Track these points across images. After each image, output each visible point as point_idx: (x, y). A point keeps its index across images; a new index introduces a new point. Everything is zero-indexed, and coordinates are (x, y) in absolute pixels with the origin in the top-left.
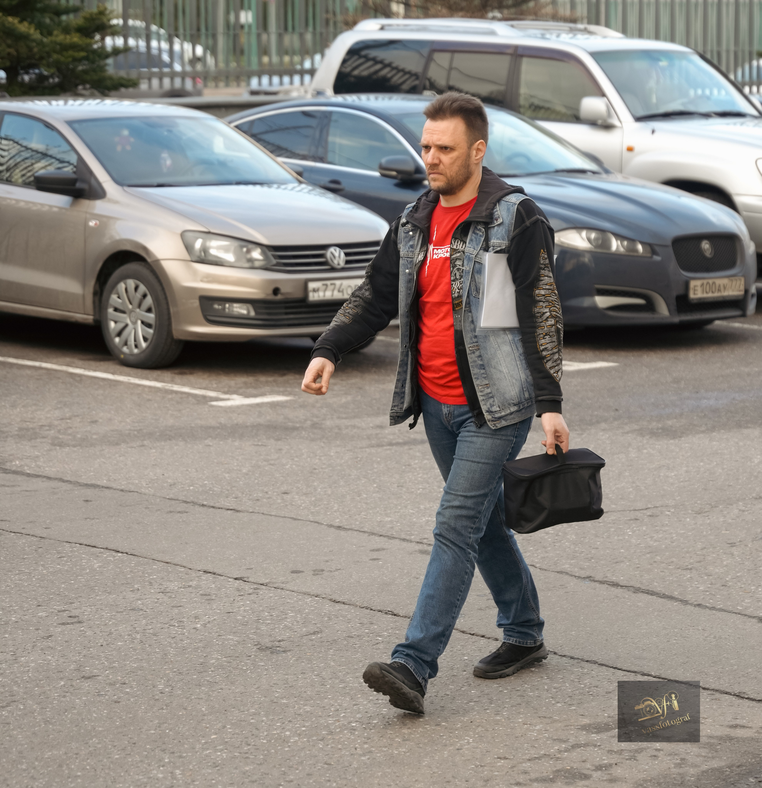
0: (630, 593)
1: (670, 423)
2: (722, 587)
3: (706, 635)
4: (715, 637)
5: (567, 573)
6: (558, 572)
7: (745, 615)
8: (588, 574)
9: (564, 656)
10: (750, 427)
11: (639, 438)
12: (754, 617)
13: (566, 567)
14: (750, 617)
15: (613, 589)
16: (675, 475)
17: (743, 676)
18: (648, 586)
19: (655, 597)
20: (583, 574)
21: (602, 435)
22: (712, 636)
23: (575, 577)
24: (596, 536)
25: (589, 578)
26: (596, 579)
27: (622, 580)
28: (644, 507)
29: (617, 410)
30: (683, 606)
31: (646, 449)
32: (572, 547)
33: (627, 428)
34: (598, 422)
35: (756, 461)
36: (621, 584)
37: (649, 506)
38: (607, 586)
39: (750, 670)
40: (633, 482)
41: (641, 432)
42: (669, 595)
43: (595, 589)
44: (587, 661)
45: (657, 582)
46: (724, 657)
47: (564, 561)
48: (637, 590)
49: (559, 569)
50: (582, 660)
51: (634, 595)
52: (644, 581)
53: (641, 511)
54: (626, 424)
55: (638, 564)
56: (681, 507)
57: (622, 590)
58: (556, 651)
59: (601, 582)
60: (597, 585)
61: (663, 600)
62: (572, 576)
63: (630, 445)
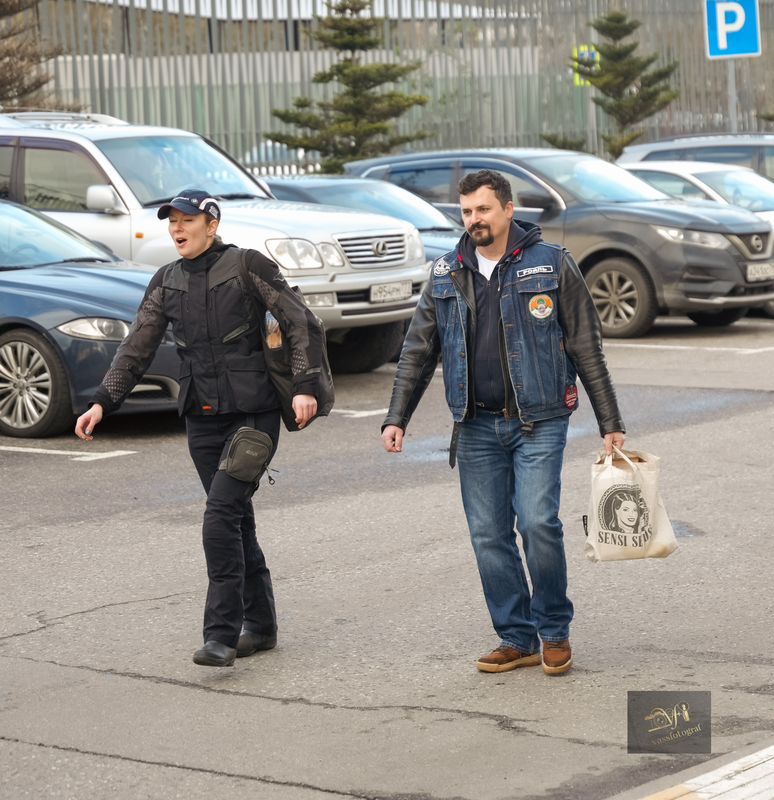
0: (153, 683)
1: (189, 508)
2: (245, 671)
3: (230, 721)
4: (239, 722)
5: (88, 668)
6: (78, 667)
7: (269, 698)
8: (109, 667)
9: (87, 752)
10: (270, 508)
11: (159, 526)
12: (278, 699)
13: (87, 661)
14: (274, 699)
15: (135, 680)
16: (196, 561)
17: (268, 759)
18: (171, 675)
19: (177, 686)
20: (104, 667)
21: (121, 525)
22: (236, 722)
23: (96, 670)
24: (117, 628)
25: (111, 670)
26: (118, 671)
27: (144, 671)
28: (165, 595)
29: (135, 498)
30: (206, 693)
31: (166, 536)
32: (93, 640)
33: (147, 516)
34: (117, 512)
35: (277, 542)
36: (143, 675)
37: (170, 594)
38: (129, 678)
39: (275, 753)
40: (154, 571)
41: (161, 520)
42: (192, 683)
43: (116, 682)
44: (110, 756)
45: (179, 671)
46: (249, 742)
47: (85, 656)
48: (160, 680)
49: (79, 664)
50: (105, 755)
51: (156, 685)
52: (167, 670)
53: (162, 600)
54: (146, 512)
55: (160, 653)
56: (202, 593)
57: (144, 681)
58: (78, 748)
59: (123, 675)
60: (119, 677)
61: (186, 688)
62: (93, 670)
63: (149, 532)
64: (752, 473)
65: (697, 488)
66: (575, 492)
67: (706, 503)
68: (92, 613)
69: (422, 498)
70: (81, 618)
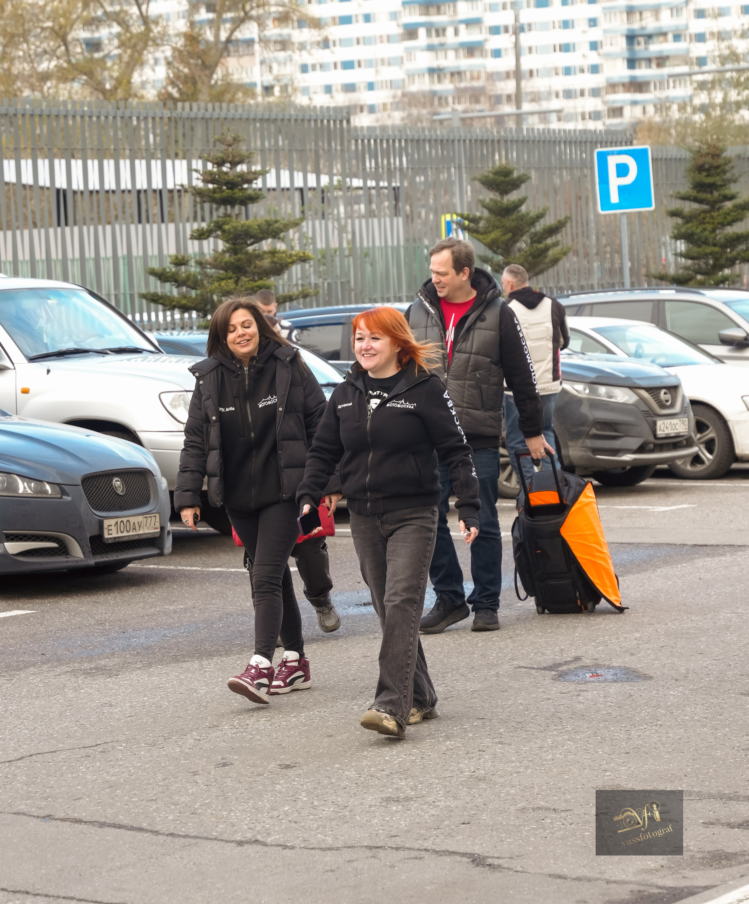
0: (96, 828)
1: (102, 662)
2: (192, 816)
3: (184, 862)
4: (195, 864)
5: (24, 814)
6: (14, 814)
7: (222, 840)
8: (47, 812)
9: (38, 895)
10: (188, 661)
11: (73, 679)
12: (232, 842)
13: (22, 808)
14: (227, 841)
15: (76, 825)
16: (120, 711)
17: (233, 898)
18: (114, 819)
19: (123, 830)
20: (42, 813)
21: (33, 679)
22: (192, 863)
23: (34, 816)
24: (49, 776)
25: (49, 816)
26: (56, 817)
27: (84, 815)
28: (94, 744)
29: (43, 654)
30: (154, 837)
31: (83, 688)
32: (25, 788)
33: (58, 670)
34: (26, 667)
35: (202, 692)
36: (85, 820)
37: (99, 743)
38: (69, 823)
39: (239, 892)
40: (77, 721)
41: (74, 672)
42: (138, 826)
43: (57, 827)
44: (64, 898)
45: (122, 815)
46: (209, 882)
47: (19, 803)
48: (102, 825)
49: (14, 810)
50: (58, 897)
51: (100, 830)
52: (109, 815)
53: (92, 748)
54: (56, 667)
55: (99, 799)
56: (133, 741)
57: (86, 826)
58: (29, 890)
59: (63, 820)
60: (59, 823)
61: (132, 832)
62: (30, 816)
63: (65, 686)
64: (692, 621)
65: (638, 635)
66: (509, 641)
67: (648, 649)
68: (19, 762)
69: (347, 649)
70: (9, 766)
